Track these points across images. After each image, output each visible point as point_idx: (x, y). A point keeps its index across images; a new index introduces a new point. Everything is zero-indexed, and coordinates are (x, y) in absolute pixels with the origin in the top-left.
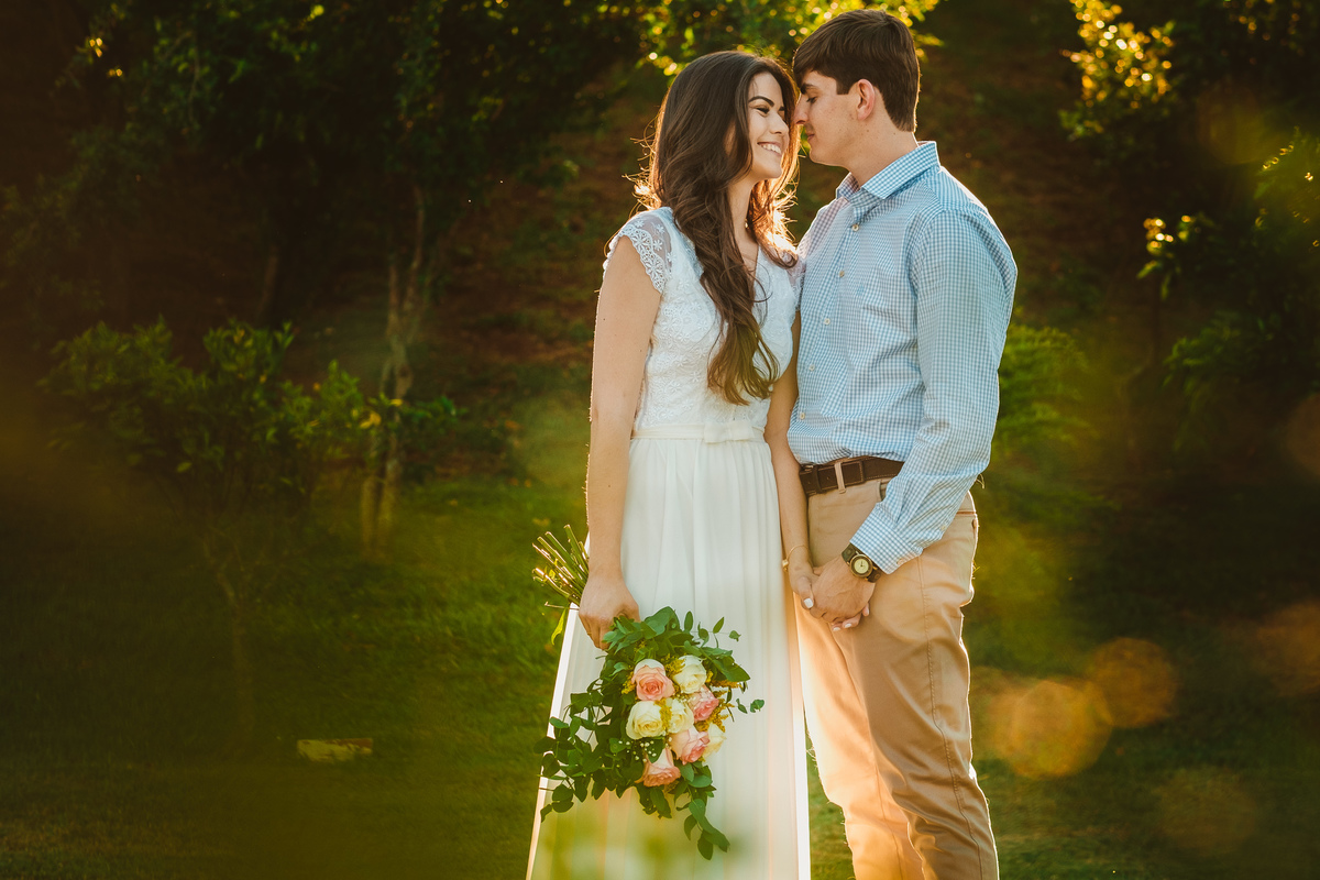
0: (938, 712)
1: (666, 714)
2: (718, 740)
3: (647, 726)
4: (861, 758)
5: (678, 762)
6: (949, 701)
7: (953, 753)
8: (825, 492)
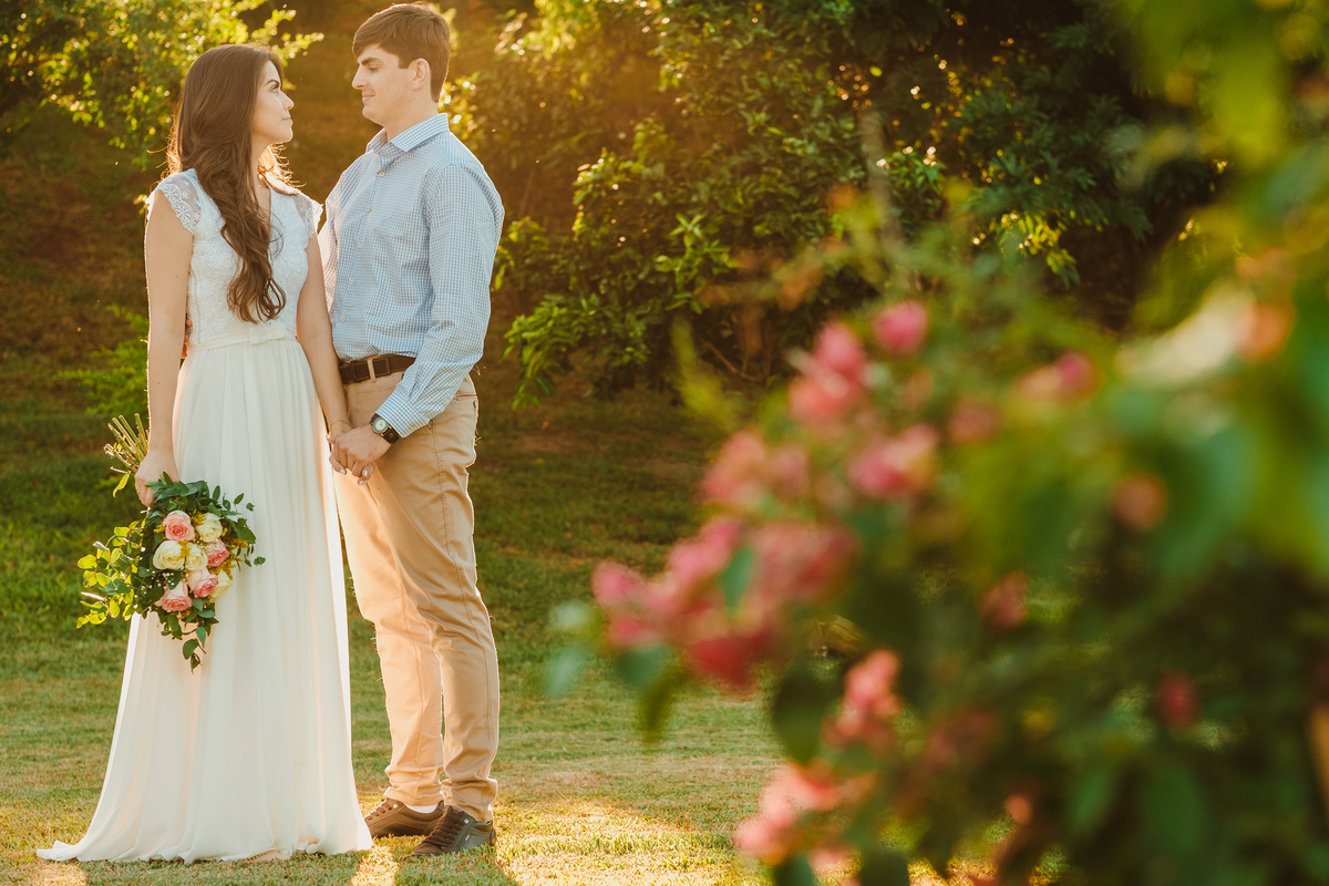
0: (451, 546)
1: (185, 554)
2: (225, 584)
3: (169, 559)
4: (391, 583)
5: (191, 595)
6: (459, 538)
7: (463, 577)
8: (360, 381)
